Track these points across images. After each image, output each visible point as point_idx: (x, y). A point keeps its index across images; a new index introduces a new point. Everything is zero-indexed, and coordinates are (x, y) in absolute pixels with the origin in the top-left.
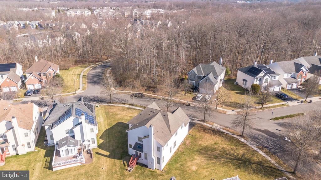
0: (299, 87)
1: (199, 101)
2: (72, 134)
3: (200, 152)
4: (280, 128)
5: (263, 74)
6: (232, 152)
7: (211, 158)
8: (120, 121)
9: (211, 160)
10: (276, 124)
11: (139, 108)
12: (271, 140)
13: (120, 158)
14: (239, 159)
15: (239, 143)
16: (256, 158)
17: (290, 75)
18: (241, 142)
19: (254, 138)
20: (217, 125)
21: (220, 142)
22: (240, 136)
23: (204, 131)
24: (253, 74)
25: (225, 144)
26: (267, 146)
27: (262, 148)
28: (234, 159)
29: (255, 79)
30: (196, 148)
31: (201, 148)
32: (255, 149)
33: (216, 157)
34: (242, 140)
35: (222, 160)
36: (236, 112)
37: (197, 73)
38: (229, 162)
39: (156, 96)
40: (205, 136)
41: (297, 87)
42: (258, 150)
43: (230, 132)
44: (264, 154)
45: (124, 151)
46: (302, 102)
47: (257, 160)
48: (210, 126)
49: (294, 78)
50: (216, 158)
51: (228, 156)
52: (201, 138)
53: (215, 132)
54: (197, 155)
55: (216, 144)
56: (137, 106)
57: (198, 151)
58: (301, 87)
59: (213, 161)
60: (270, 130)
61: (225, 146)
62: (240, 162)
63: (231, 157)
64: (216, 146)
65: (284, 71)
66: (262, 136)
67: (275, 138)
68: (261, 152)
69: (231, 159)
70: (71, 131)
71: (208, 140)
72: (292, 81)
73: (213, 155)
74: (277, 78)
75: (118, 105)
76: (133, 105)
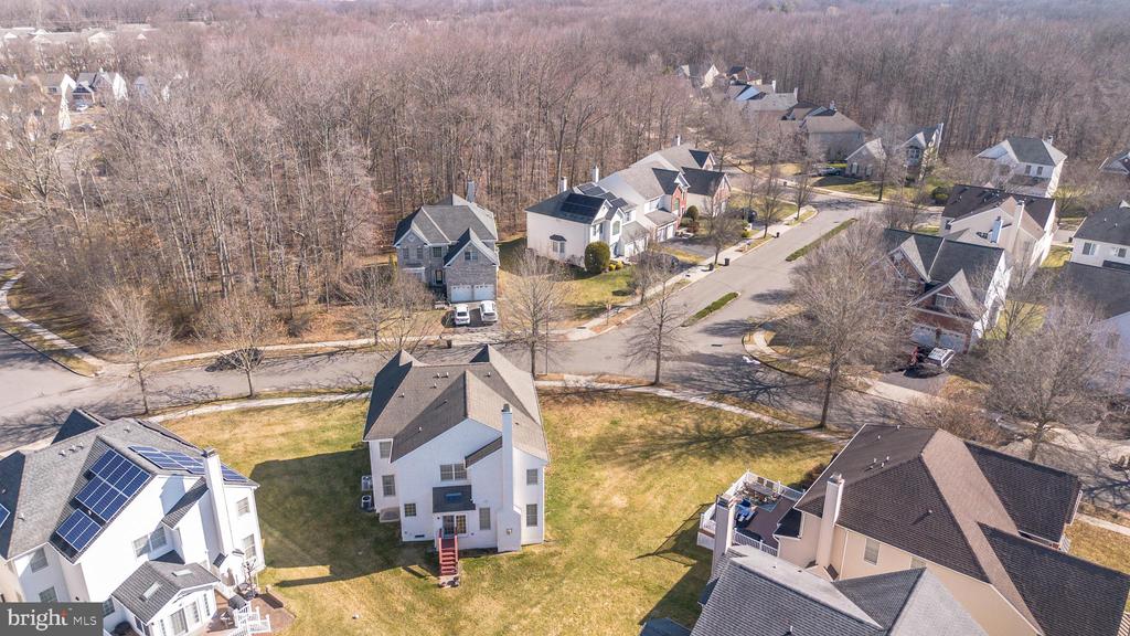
0: (680, 231)
1: (467, 325)
2: (162, 551)
3: (595, 457)
4: (718, 340)
5: (606, 210)
6: (669, 429)
7: (634, 461)
8: (260, 462)
9: (639, 465)
10: (700, 332)
11: (288, 401)
12: (722, 373)
13: (388, 564)
14: (698, 440)
15: (665, 403)
16: (729, 424)
17: (655, 203)
18: (666, 398)
19: (686, 381)
20: (574, 377)
21: (619, 415)
22: (652, 385)
23: (558, 402)
24: (581, 214)
25: (637, 417)
26: (725, 388)
27: (721, 396)
28: (690, 444)
29: (592, 229)
30: (579, 451)
31: (588, 447)
32: (710, 404)
33: (646, 455)
34: (663, 393)
35: (664, 455)
36: (591, 329)
37: (426, 240)
38: (683, 453)
39: (309, 345)
40: (571, 413)
41: (677, 233)
42: (717, 405)
43: (619, 383)
44: (737, 410)
45: (376, 539)
46: (711, 267)
47: (735, 427)
48: (559, 384)
49: (663, 209)
50: (647, 458)
51: (669, 441)
52: (567, 422)
53: (588, 395)
54: (596, 466)
55: (614, 423)
56: (269, 396)
57: (588, 458)
58: (683, 230)
59: (647, 467)
60: (702, 351)
61: (641, 421)
62: (706, 443)
63: (676, 441)
64: (621, 429)
65: (640, 193)
66: (697, 370)
67: (727, 366)
68: (725, 407)
69: (681, 445)
70: (159, 536)
71: (592, 422)
72: (663, 219)
73: (635, 452)
74: (634, 216)
75: (190, 413)
76: (250, 397)
